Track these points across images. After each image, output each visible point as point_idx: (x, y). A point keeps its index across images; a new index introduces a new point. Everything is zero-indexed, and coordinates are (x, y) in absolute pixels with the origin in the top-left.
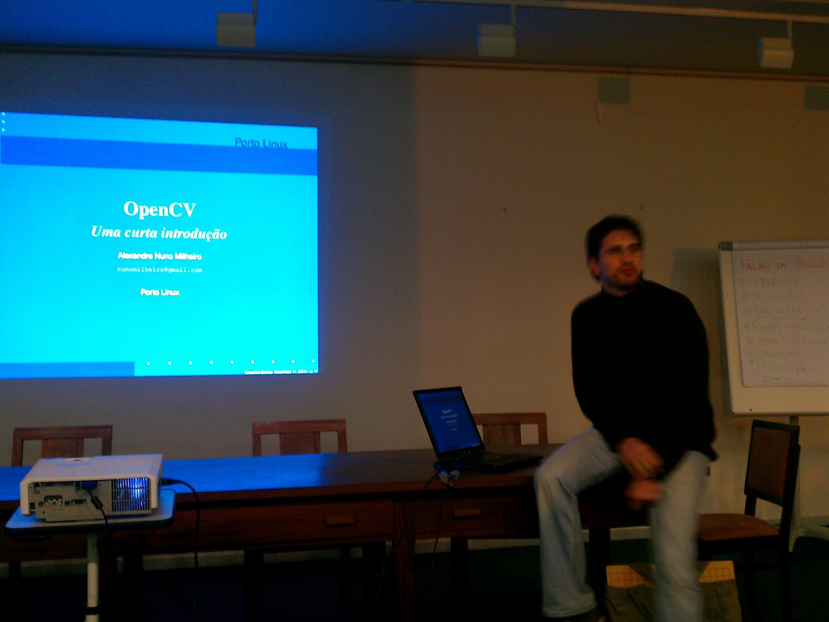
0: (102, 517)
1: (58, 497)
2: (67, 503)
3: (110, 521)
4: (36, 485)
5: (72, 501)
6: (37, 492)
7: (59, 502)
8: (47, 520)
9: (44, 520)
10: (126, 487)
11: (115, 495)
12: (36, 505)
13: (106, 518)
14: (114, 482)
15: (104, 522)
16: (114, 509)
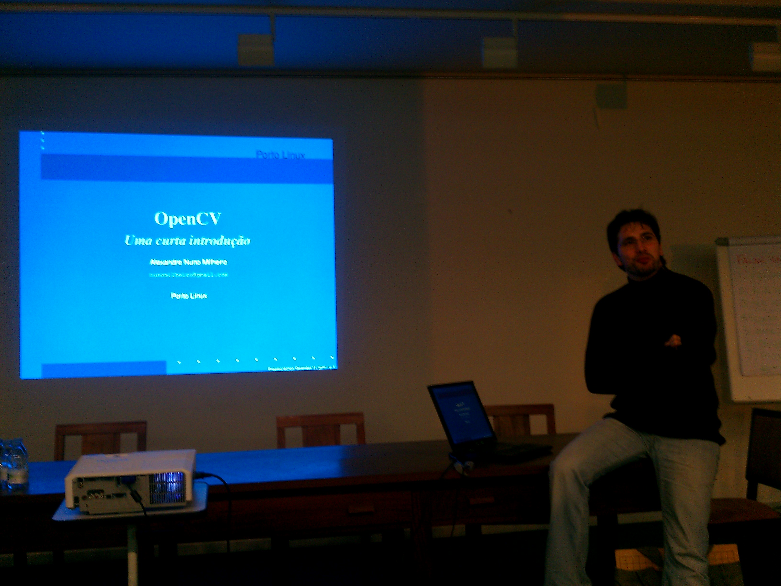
0: (141, 509)
1: (100, 491)
2: (109, 497)
3: (148, 513)
4: (80, 480)
5: (113, 494)
6: (80, 487)
7: (100, 496)
8: (90, 513)
9: (87, 513)
10: (162, 482)
11: (152, 488)
12: (80, 499)
13: (145, 510)
14: (152, 477)
15: (143, 514)
16: (152, 502)
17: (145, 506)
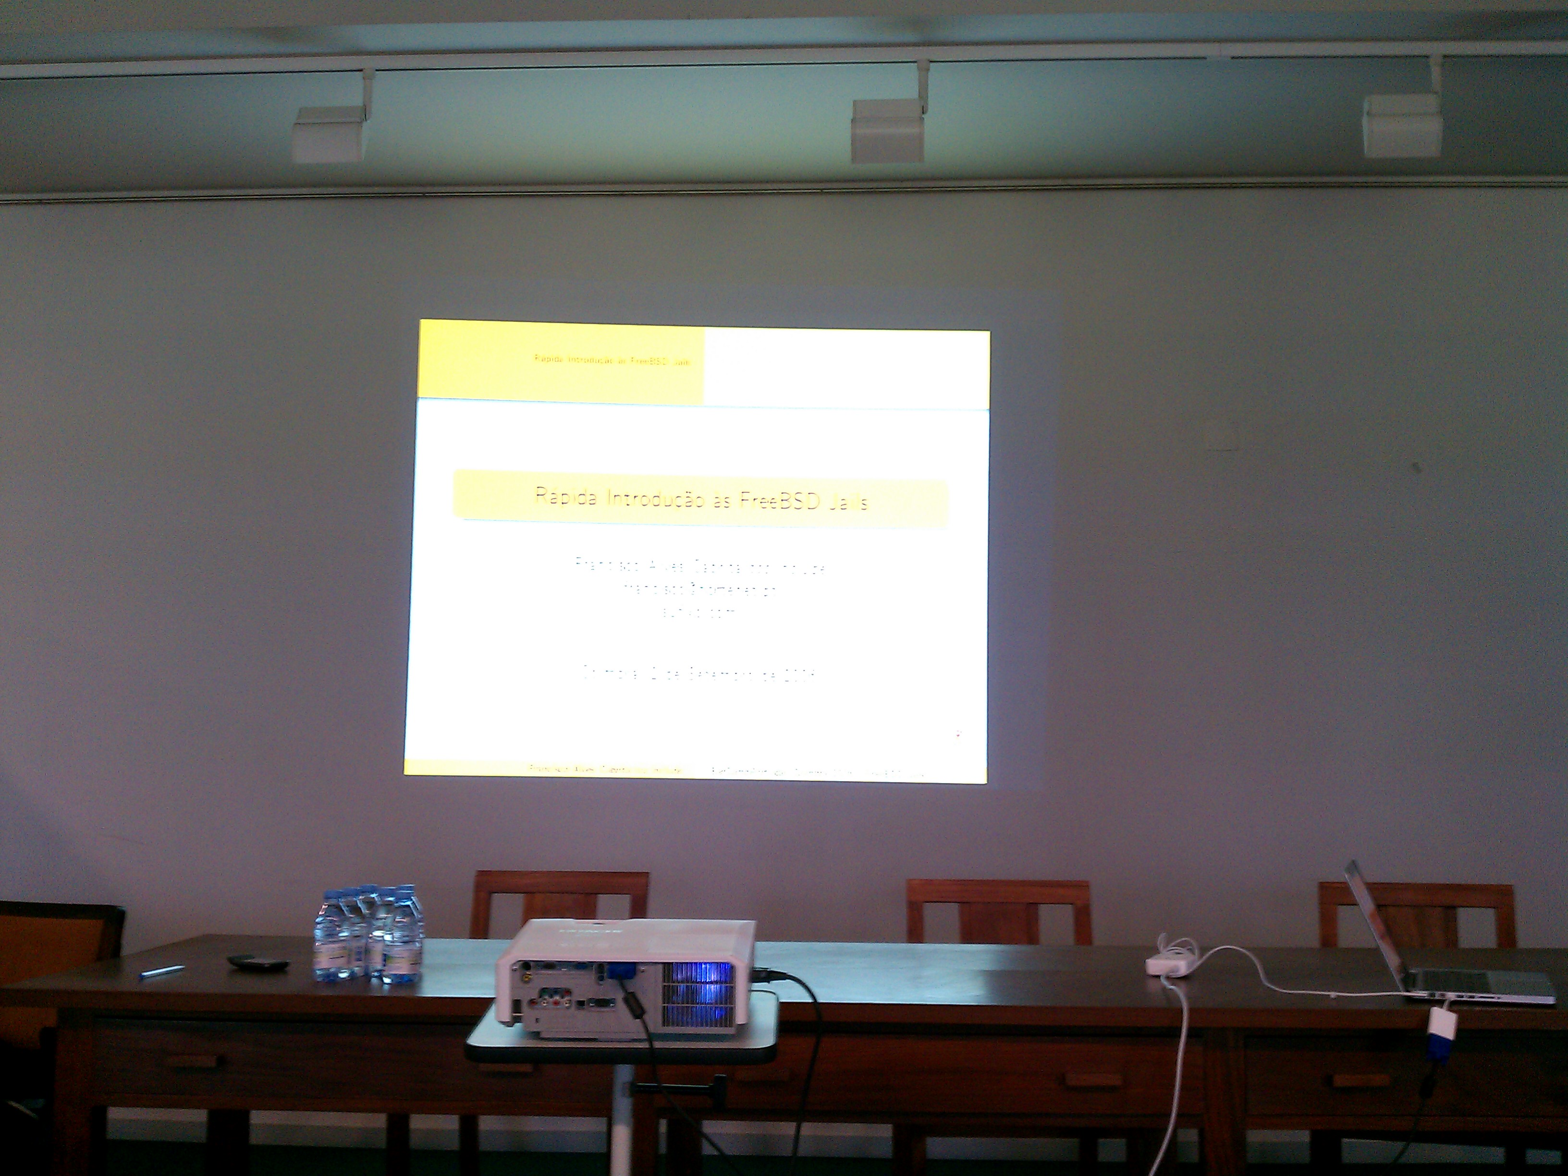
0: (644, 1036)
1: (567, 992)
2: (581, 1004)
3: (658, 1045)
4: (526, 965)
5: (590, 1001)
6: (525, 980)
7: (565, 1002)
8: (543, 1035)
9: (538, 1035)
10: (687, 980)
11: (668, 993)
12: (525, 1006)
13: (651, 1037)
14: (669, 968)
15: (645, 1045)
16: (666, 1021)
17: (652, 1029)
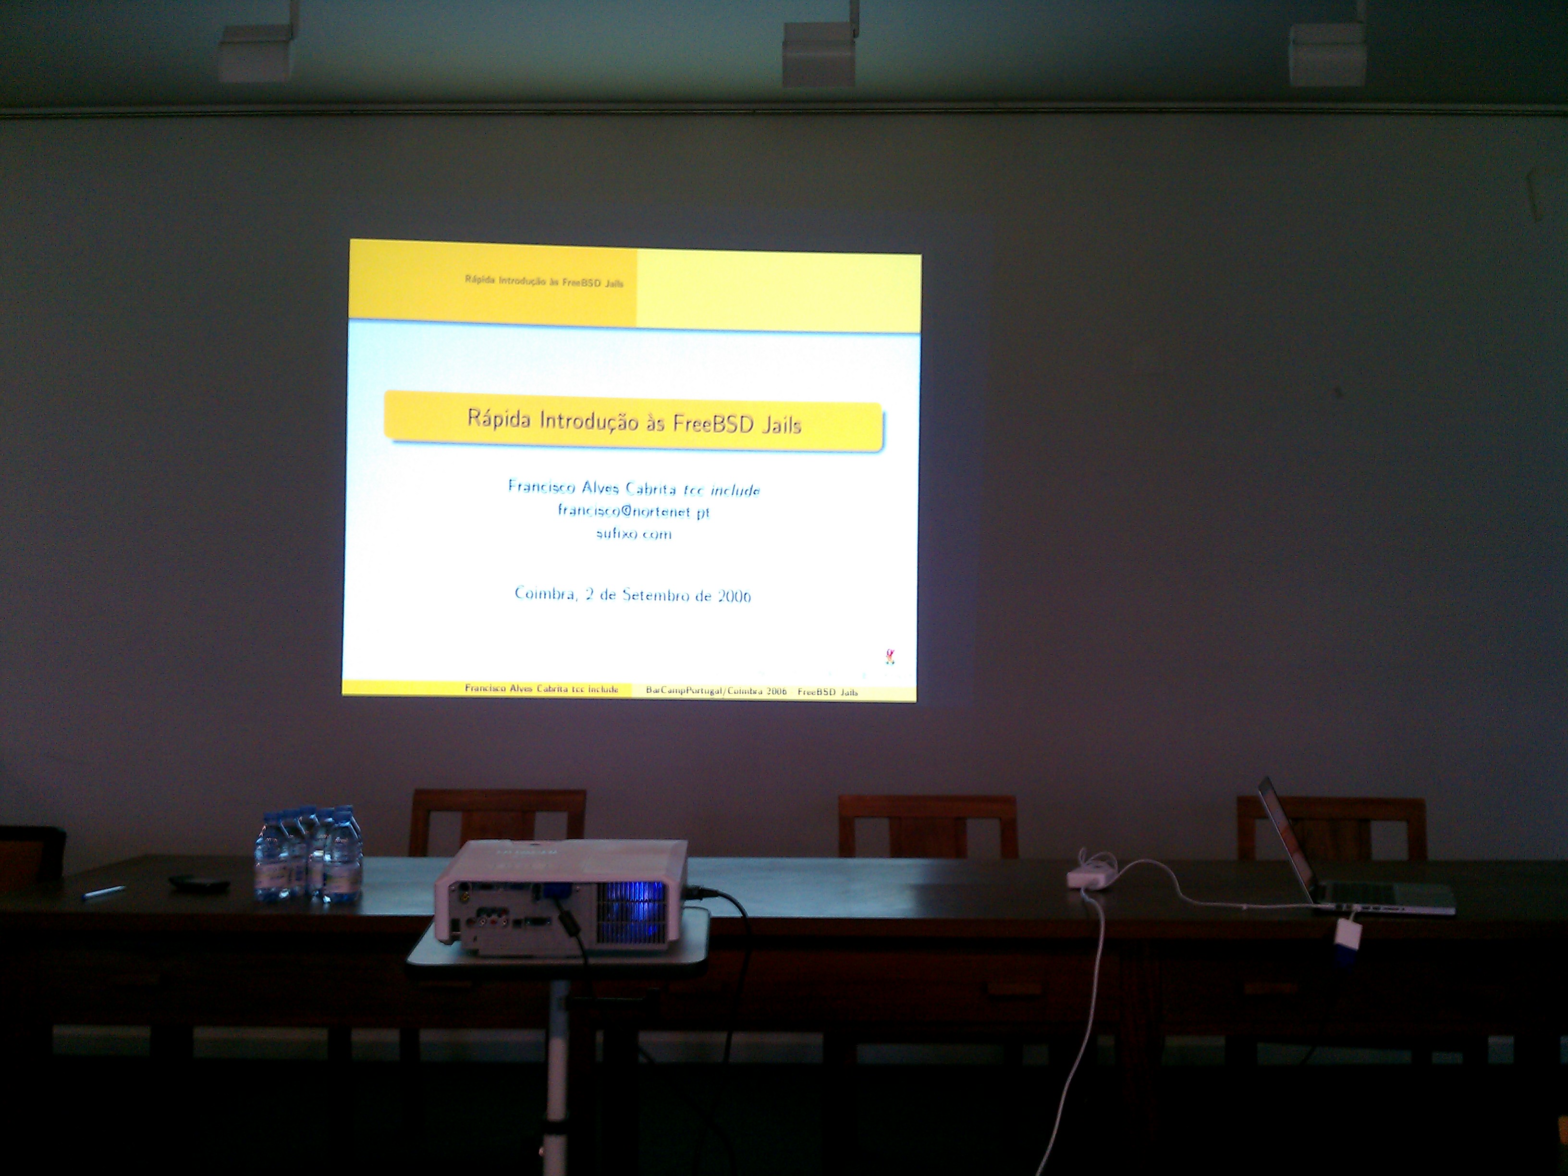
0: (578, 952)
1: (503, 912)
2: (517, 923)
3: (592, 961)
4: (464, 886)
5: (526, 919)
6: (463, 900)
7: (502, 921)
8: (481, 953)
9: (476, 952)
10: (622, 899)
11: (603, 911)
12: (463, 924)
13: (586, 954)
14: (603, 888)
15: (581, 962)
16: (600, 938)
17: (586, 946)
